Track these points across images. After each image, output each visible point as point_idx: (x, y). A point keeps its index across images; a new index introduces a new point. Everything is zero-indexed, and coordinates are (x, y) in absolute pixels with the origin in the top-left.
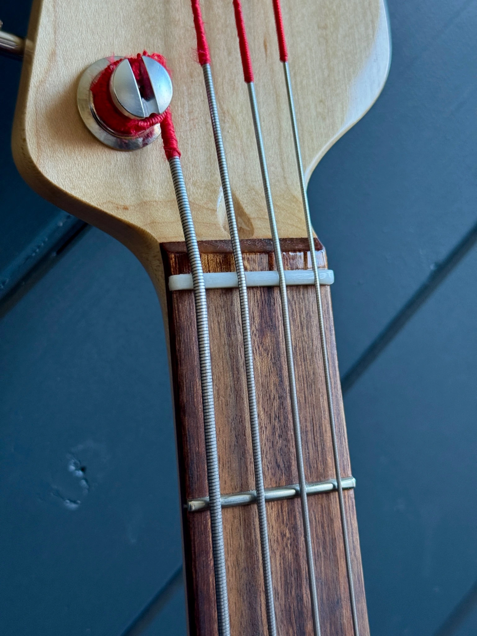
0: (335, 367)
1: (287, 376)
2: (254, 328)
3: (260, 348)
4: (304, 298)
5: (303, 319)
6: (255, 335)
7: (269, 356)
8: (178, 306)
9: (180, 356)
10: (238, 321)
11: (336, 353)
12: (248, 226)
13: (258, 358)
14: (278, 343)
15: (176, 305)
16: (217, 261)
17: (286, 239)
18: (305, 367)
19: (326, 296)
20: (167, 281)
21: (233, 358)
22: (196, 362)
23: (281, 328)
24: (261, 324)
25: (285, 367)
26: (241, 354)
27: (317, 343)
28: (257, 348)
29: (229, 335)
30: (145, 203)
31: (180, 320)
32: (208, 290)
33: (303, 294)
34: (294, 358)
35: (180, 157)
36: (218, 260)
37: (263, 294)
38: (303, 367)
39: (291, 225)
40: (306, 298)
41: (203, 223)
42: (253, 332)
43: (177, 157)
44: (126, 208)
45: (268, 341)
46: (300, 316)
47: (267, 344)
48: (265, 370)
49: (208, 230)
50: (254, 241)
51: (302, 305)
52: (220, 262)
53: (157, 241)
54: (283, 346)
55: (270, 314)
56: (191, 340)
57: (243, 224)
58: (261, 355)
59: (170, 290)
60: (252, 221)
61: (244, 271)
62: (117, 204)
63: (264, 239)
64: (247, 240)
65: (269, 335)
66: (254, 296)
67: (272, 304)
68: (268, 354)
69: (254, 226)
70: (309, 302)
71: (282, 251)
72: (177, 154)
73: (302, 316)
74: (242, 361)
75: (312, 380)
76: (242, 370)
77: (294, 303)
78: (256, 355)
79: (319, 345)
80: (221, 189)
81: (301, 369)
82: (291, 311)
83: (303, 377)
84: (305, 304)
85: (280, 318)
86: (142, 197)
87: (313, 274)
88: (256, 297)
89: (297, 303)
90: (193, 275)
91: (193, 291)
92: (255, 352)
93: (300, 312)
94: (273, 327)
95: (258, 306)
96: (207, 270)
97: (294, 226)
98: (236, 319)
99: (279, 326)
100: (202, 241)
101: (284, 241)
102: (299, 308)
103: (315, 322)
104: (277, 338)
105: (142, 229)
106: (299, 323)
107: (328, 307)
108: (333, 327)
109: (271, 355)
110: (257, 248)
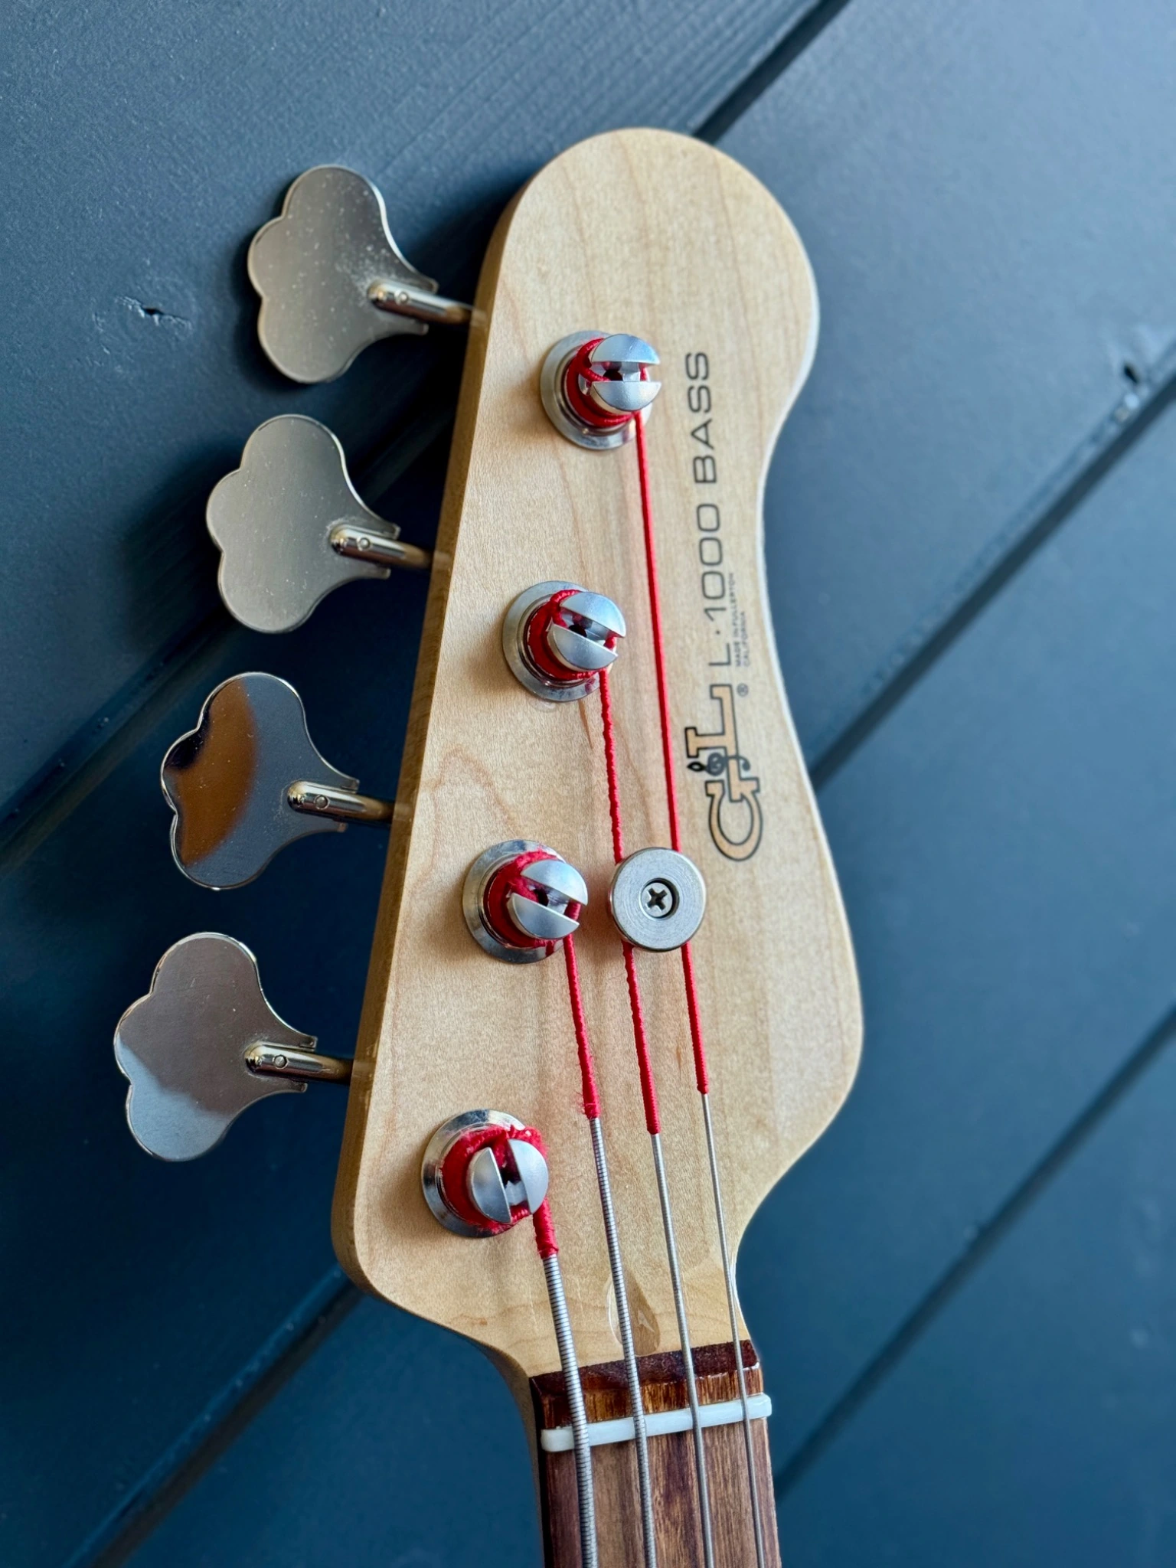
0: (773, 1536)
1: (703, 1558)
2: (657, 1493)
3: (667, 1521)
4: (729, 1440)
5: (726, 1472)
6: (660, 1504)
7: (679, 1531)
8: (554, 1472)
9: (556, 1544)
10: (636, 1486)
11: (775, 1515)
12: (652, 1326)
13: (662, 1536)
14: (691, 1511)
15: (551, 1471)
16: (606, 1403)
17: (705, 1347)
18: (730, 1542)
19: (761, 1433)
20: (539, 1436)
21: (628, 1540)
22: (578, 1551)
23: (695, 1490)
24: (667, 1486)
25: (700, 1544)
26: (639, 1533)
27: (746, 1503)
28: (662, 1522)
29: (623, 1507)
30: (509, 1309)
31: (556, 1492)
32: (593, 1449)
33: (728, 1435)
34: (712, 1531)
35: (557, 1254)
36: (608, 1401)
37: (670, 1442)
38: (727, 1542)
39: (713, 1319)
40: (732, 1441)
41: (589, 1333)
42: (656, 1500)
43: (554, 1255)
44: (484, 1323)
45: (677, 1510)
46: (723, 1468)
47: (676, 1515)
48: (672, 1551)
49: (595, 1343)
50: (658, 1357)
51: (727, 1450)
52: (611, 1402)
53: (525, 1374)
54: (697, 1515)
55: (681, 1470)
56: (571, 1517)
57: (645, 1321)
58: (667, 1531)
59: (544, 1448)
60: (658, 1319)
61: (644, 1414)
62: (472, 1319)
63: (673, 1352)
64: (649, 1357)
65: (678, 1501)
66: (658, 1447)
67: (683, 1454)
68: (677, 1530)
69: (661, 1329)
70: (736, 1446)
71: (697, 1372)
72: (553, 1251)
73: (726, 1468)
74: (640, 1543)
75: (739, 1561)
76: (641, 1556)
77: (714, 1450)
78: (661, 1531)
79: (750, 1509)
80: (612, 1287)
81: (723, 1545)
82: (710, 1462)
83: (726, 1557)
84: (731, 1449)
85: (694, 1475)
86: (505, 1301)
87: (741, 1407)
88: (660, 1449)
89: (719, 1450)
90: (574, 1427)
91: (575, 1452)
92: (658, 1528)
93: (723, 1462)
94: (685, 1489)
95: (663, 1461)
96: (593, 1417)
97: (717, 1320)
98: (634, 1484)
99: (692, 1487)
100: (587, 1367)
101: (702, 1352)
102: (722, 1455)
103: (745, 1474)
104: (690, 1503)
105: (505, 1354)
106: (722, 1478)
107: (764, 1449)
108: (771, 1477)
109: (681, 1530)
110: (663, 1374)
